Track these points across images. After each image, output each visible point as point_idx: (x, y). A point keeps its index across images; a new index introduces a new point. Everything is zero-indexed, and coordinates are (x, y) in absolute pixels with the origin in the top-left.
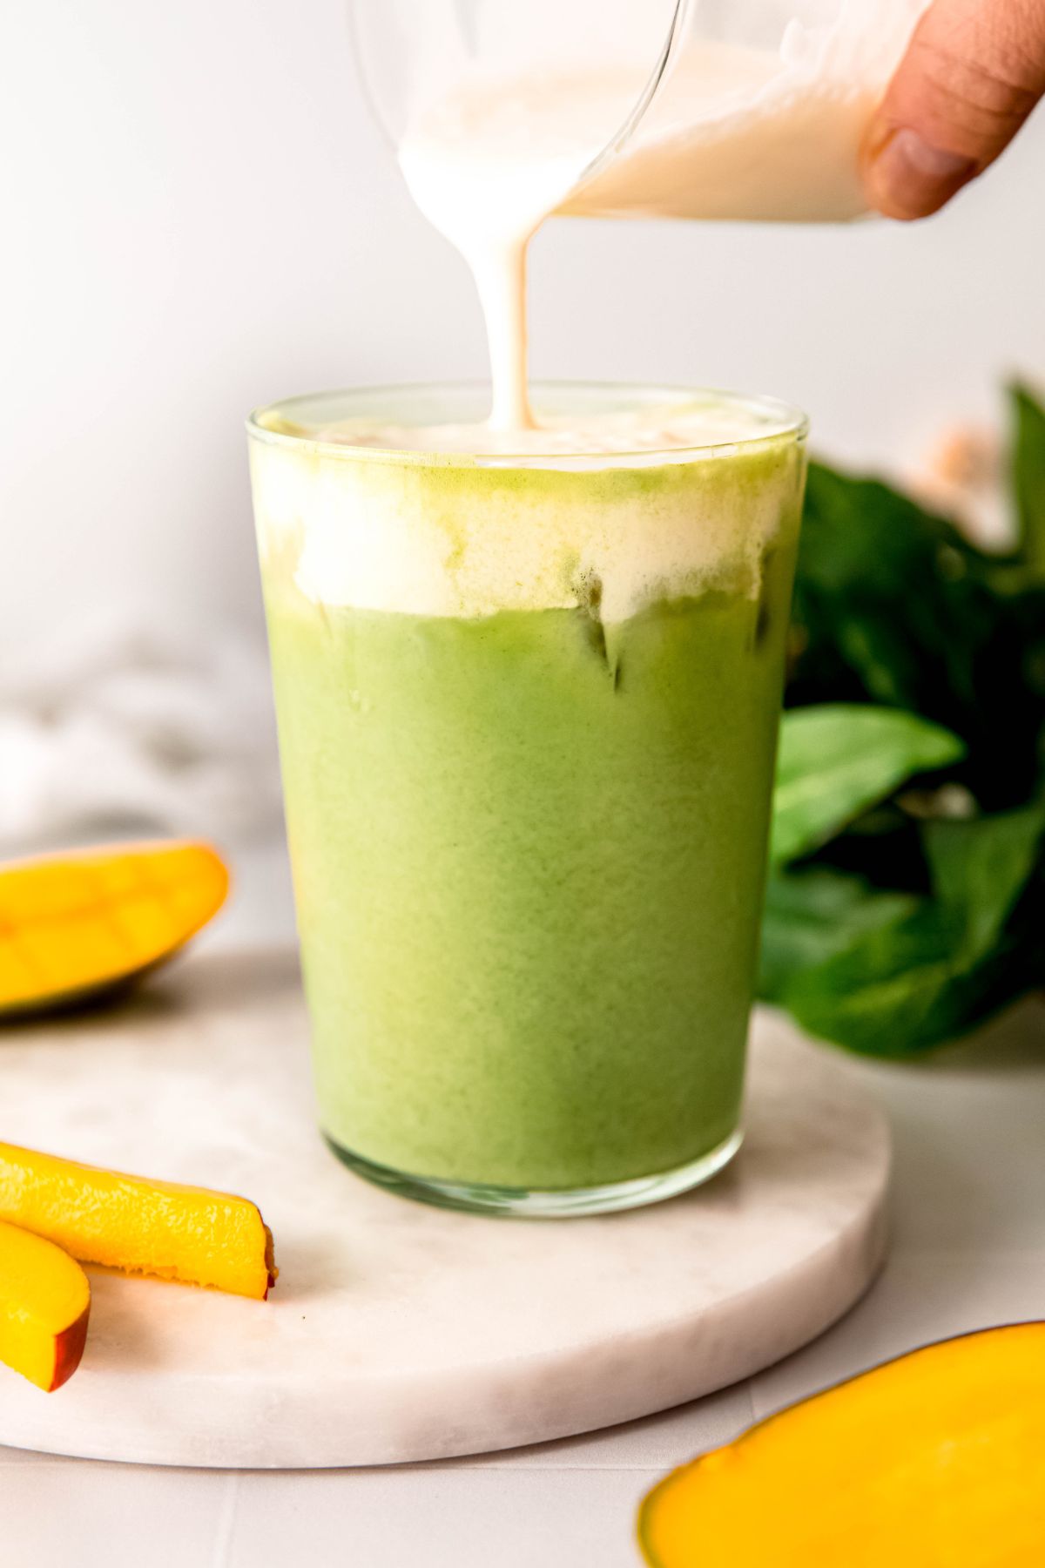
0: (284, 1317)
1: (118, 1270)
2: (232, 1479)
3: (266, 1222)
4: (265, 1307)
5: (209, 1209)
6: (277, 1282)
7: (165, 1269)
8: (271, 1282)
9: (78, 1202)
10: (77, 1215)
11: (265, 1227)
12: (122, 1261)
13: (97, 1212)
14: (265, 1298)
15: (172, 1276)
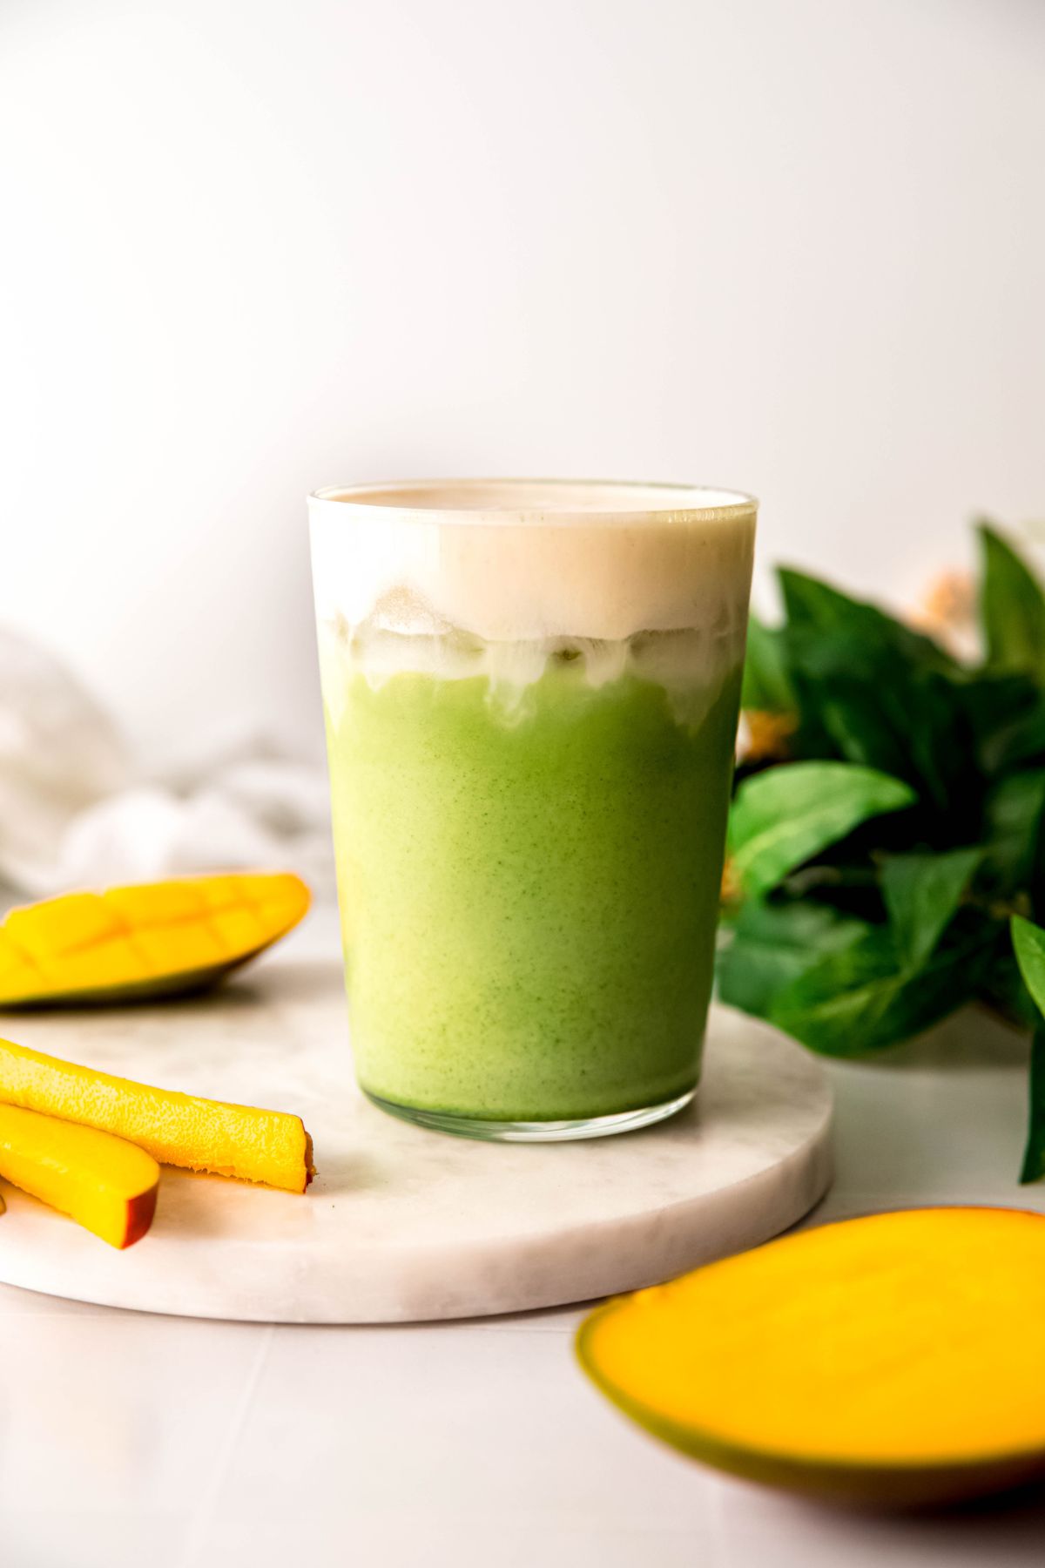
0: (320, 1206)
1: (188, 1170)
2: (269, 1331)
3: (306, 1130)
4: (303, 1201)
5: (261, 1119)
6: (315, 1178)
7: (224, 1168)
8: (309, 1179)
9: (158, 1115)
10: (158, 1124)
11: (306, 1133)
12: (191, 1163)
13: (173, 1122)
14: (304, 1191)
15: (230, 1175)
